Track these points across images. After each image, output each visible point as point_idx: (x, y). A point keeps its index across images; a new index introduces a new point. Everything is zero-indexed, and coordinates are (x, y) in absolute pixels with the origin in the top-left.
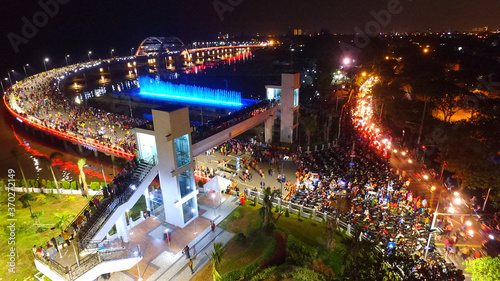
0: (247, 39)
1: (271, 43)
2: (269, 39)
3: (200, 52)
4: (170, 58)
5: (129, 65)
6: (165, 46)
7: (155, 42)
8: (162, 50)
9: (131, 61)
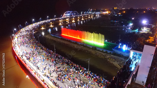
0: (99, 11)
1: (107, 12)
2: (106, 11)
3: (83, 16)
4: (73, 18)
5: (60, 21)
6: (72, 14)
7: (69, 13)
8: (71, 15)
9: (61, 20)
